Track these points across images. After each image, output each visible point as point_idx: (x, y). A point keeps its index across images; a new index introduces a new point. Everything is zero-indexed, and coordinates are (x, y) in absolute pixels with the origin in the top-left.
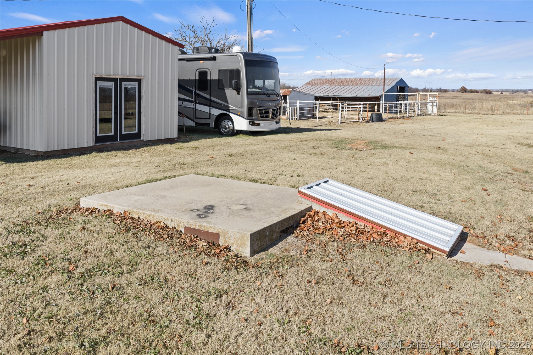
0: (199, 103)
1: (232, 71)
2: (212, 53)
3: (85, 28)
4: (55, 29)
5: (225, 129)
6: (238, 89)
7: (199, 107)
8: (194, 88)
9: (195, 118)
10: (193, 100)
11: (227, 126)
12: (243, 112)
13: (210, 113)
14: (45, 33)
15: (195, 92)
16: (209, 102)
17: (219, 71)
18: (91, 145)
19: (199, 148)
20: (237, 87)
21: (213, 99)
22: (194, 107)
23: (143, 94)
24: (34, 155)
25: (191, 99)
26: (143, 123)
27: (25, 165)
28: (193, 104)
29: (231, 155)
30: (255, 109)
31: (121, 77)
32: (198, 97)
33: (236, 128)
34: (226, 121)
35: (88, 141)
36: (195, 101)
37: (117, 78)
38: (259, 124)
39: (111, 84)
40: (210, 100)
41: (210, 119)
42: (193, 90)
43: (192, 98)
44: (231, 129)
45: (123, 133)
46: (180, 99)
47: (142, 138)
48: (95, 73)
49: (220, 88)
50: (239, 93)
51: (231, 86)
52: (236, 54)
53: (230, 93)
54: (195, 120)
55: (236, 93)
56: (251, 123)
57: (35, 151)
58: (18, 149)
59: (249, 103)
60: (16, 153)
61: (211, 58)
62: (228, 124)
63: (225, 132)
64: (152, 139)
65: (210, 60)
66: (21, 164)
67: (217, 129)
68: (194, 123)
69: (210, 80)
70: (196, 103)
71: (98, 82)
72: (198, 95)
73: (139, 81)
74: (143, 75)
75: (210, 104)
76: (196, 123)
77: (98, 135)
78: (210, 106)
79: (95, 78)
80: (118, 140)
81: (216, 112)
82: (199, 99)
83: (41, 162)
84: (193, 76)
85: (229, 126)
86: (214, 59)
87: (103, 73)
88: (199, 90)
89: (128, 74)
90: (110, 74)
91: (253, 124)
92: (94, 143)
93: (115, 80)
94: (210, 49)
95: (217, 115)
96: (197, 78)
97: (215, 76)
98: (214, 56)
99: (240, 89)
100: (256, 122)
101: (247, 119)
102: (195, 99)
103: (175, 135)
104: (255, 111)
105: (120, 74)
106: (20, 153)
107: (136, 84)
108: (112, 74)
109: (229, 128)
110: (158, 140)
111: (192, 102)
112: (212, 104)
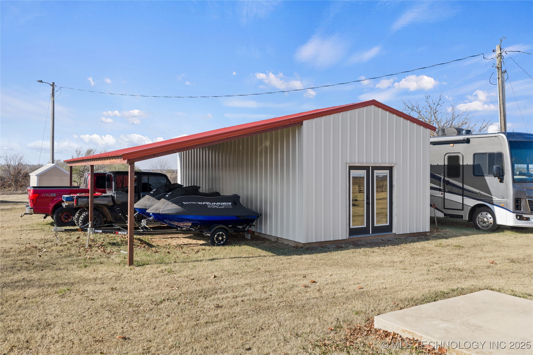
0: (449, 192)
1: (491, 155)
2: (462, 135)
3: (340, 115)
4: (313, 118)
5: (483, 223)
6: (501, 176)
7: (448, 196)
8: (442, 174)
9: (444, 208)
10: (442, 188)
11: (485, 220)
12: (507, 204)
13: (463, 204)
14: (305, 122)
15: (444, 179)
16: (462, 190)
17: (474, 155)
18: (345, 238)
19: (463, 247)
20: (500, 174)
21: (466, 187)
22: (443, 196)
23: (395, 183)
24: (294, 246)
25: (438, 187)
26: (395, 215)
27: (291, 258)
28: (441, 192)
29: (512, 261)
30: (524, 200)
31: (373, 165)
32: (447, 185)
33: (499, 222)
34: (484, 213)
35: (343, 234)
36: (444, 189)
37: (369, 167)
38: (528, 219)
39: (363, 173)
40: (463, 189)
41: (463, 210)
42: (441, 177)
43: (440, 186)
44: (491, 223)
45: (375, 225)
46: (432, 188)
47: (394, 231)
48: (348, 161)
49: (476, 174)
50: (501, 181)
51: (490, 172)
52: (496, 135)
53: (491, 181)
54: (444, 210)
55: (498, 180)
56: (518, 217)
57: (295, 242)
58: (278, 238)
59: (515, 193)
60: (277, 242)
61: (464, 140)
62: (486, 217)
63: (482, 227)
64: (404, 233)
65: (463, 143)
66: (287, 257)
67: (472, 223)
68: (443, 214)
69: (463, 165)
70: (445, 191)
71: (351, 171)
72: (448, 183)
73: (390, 169)
74: (394, 162)
75: (463, 193)
76: (445, 215)
77: (351, 227)
78: (463, 195)
79: (349, 166)
80: (371, 233)
81: (471, 203)
82: (448, 187)
83: (305, 256)
84: (442, 161)
85: (487, 219)
86: (468, 141)
87: (357, 161)
88: (449, 176)
89: (380, 162)
90: (363, 162)
91: (521, 218)
92: (348, 235)
93: (366, 168)
94: (459, 131)
95: (472, 205)
96: (446, 164)
97: (468, 161)
98: (468, 138)
99: (503, 176)
100: (524, 216)
101: (513, 212)
102: (444, 187)
103: (428, 229)
104: (524, 203)
105: (372, 162)
106: (280, 243)
107: (388, 171)
108: (365, 162)
109: (488, 222)
110: (410, 234)
111: (440, 190)
112: (465, 193)
